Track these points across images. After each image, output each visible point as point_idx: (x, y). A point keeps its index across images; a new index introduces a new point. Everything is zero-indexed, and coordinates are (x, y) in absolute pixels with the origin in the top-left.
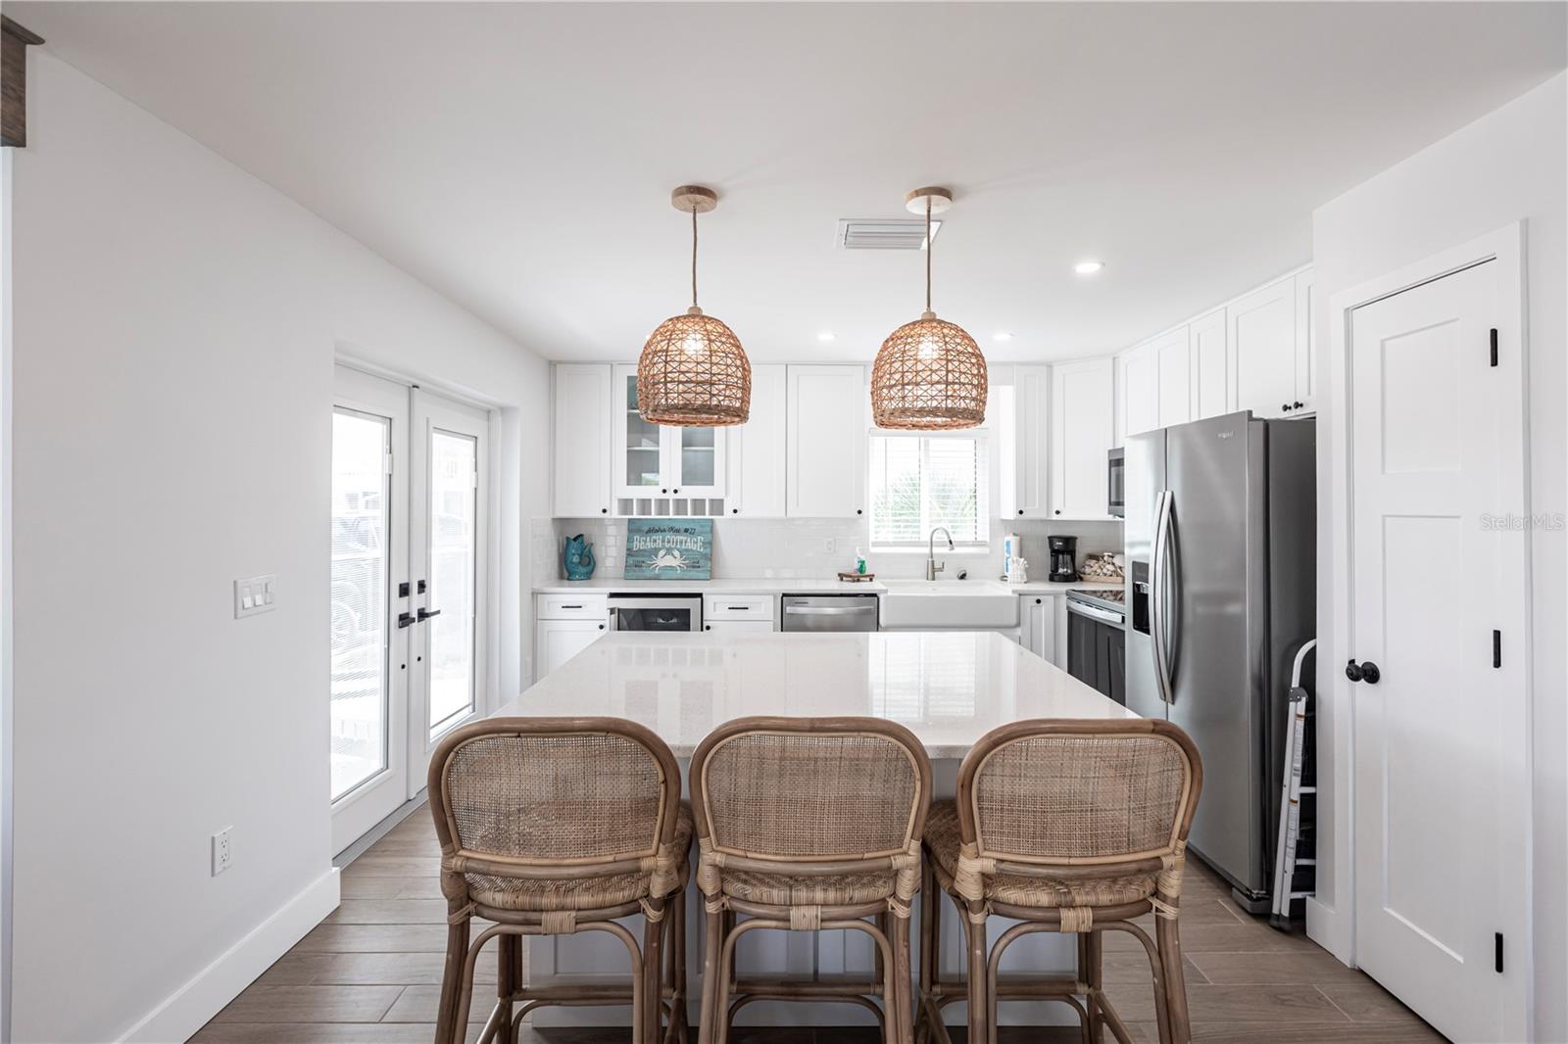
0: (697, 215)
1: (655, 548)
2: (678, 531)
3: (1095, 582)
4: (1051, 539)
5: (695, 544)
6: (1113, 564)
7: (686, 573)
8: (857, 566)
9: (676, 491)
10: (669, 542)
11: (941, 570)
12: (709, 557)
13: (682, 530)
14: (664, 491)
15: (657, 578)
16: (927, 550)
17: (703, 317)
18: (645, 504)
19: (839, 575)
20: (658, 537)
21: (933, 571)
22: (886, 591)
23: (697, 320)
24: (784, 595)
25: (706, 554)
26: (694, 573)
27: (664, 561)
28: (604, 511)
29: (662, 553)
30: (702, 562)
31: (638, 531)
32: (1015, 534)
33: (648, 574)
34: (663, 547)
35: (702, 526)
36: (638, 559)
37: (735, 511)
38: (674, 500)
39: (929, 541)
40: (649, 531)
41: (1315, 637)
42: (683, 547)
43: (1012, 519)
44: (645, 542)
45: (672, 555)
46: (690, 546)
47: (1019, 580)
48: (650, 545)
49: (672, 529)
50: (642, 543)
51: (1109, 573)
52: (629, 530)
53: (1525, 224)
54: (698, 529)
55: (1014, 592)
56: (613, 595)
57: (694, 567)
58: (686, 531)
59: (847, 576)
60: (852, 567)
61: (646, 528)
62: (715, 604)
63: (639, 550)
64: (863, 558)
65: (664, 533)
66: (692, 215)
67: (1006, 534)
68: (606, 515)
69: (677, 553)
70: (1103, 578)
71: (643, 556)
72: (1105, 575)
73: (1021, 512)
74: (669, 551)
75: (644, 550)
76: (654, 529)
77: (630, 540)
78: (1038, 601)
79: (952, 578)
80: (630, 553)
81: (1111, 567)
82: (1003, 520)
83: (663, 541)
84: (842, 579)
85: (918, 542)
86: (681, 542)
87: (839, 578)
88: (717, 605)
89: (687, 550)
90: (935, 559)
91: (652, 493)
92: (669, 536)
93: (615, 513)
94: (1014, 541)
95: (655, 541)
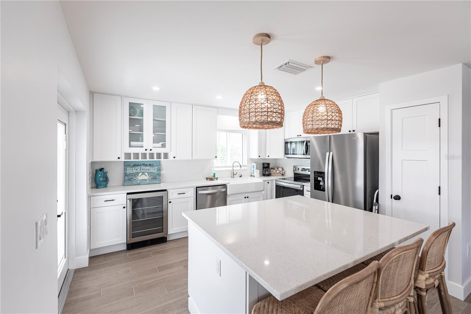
0: (263, 46)
1: (137, 172)
2: (146, 165)
3: (274, 176)
4: (263, 164)
5: (154, 170)
6: (279, 170)
7: (151, 181)
8: (213, 175)
9: (151, 150)
10: (143, 170)
11: (236, 174)
12: (159, 175)
13: (148, 165)
14: (146, 150)
15: (139, 184)
16: (232, 169)
17: (265, 86)
18: (136, 155)
19: (206, 178)
20: (138, 168)
21: (233, 175)
22: (229, 183)
23: (262, 87)
24: (197, 187)
25: (158, 174)
26: (154, 181)
27: (141, 177)
28: (119, 158)
29: (140, 174)
30: (157, 177)
31: (129, 166)
32: (255, 163)
33: (135, 183)
34: (141, 172)
35: (156, 163)
36: (130, 177)
37: (174, 157)
38: (149, 153)
39: (232, 165)
40: (134, 166)
41: (378, 189)
42: (149, 171)
43: (257, 158)
44: (133, 170)
45: (145, 175)
46: (152, 171)
47: (258, 176)
48: (134, 171)
49: (144, 164)
50: (131, 171)
51: (278, 173)
52: (124, 165)
53: (448, 95)
54: (155, 164)
55: (263, 180)
56: (128, 194)
57: (154, 179)
58: (150, 165)
59: (208, 178)
60: (211, 176)
61: (133, 165)
62: (172, 193)
63: (130, 174)
64: (215, 172)
65: (141, 166)
66: (260, 46)
67: (253, 163)
68: (120, 160)
69: (147, 174)
70: (277, 174)
71: (132, 176)
72: (277, 173)
73: (260, 156)
74: (143, 173)
75: (132, 173)
76: (135, 165)
77: (125, 170)
78: (268, 183)
79: (238, 177)
80: (126, 175)
81: (278, 171)
82: (251, 159)
83: (140, 169)
84: (207, 180)
85: (226, 166)
86: (148, 169)
87: (206, 179)
88: (173, 193)
89: (151, 173)
90: (234, 171)
91: (140, 151)
92: (142, 167)
93: (123, 159)
94: (255, 165)
95: (137, 170)
